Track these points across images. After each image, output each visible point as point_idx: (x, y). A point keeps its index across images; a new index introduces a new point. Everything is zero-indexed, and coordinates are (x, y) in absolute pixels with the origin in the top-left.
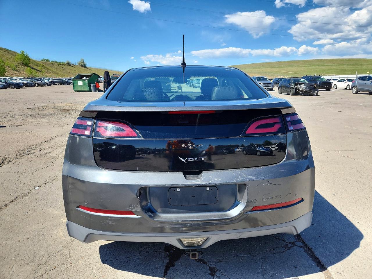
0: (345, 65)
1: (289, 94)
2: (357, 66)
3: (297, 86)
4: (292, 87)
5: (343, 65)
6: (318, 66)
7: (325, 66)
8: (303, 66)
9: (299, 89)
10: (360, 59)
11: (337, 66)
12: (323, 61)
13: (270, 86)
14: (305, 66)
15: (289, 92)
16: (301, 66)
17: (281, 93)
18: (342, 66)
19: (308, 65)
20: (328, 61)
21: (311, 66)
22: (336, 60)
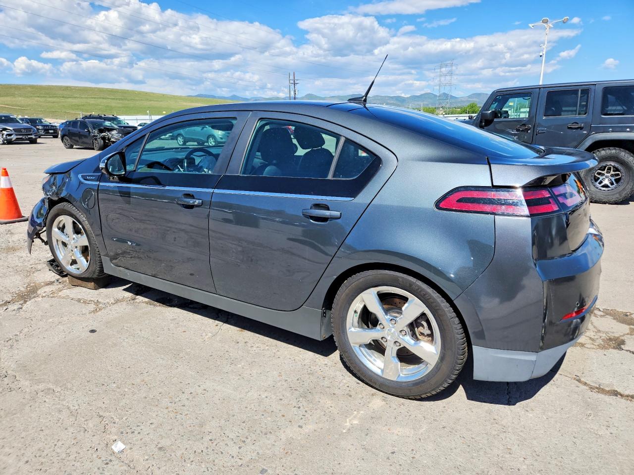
0: (108, 98)
1: (93, 149)
2: (126, 102)
3: (105, 134)
4: (94, 136)
5: (106, 98)
6: (63, 97)
7: (75, 98)
8: (36, 97)
9: (109, 139)
10: (128, 90)
11: (96, 99)
12: (69, 89)
13: (31, 135)
14: (38, 97)
15: (90, 144)
16: (31, 97)
17: (71, 147)
18: (105, 101)
19: (46, 96)
20: (78, 90)
21: (50, 97)
22: (91, 89)
